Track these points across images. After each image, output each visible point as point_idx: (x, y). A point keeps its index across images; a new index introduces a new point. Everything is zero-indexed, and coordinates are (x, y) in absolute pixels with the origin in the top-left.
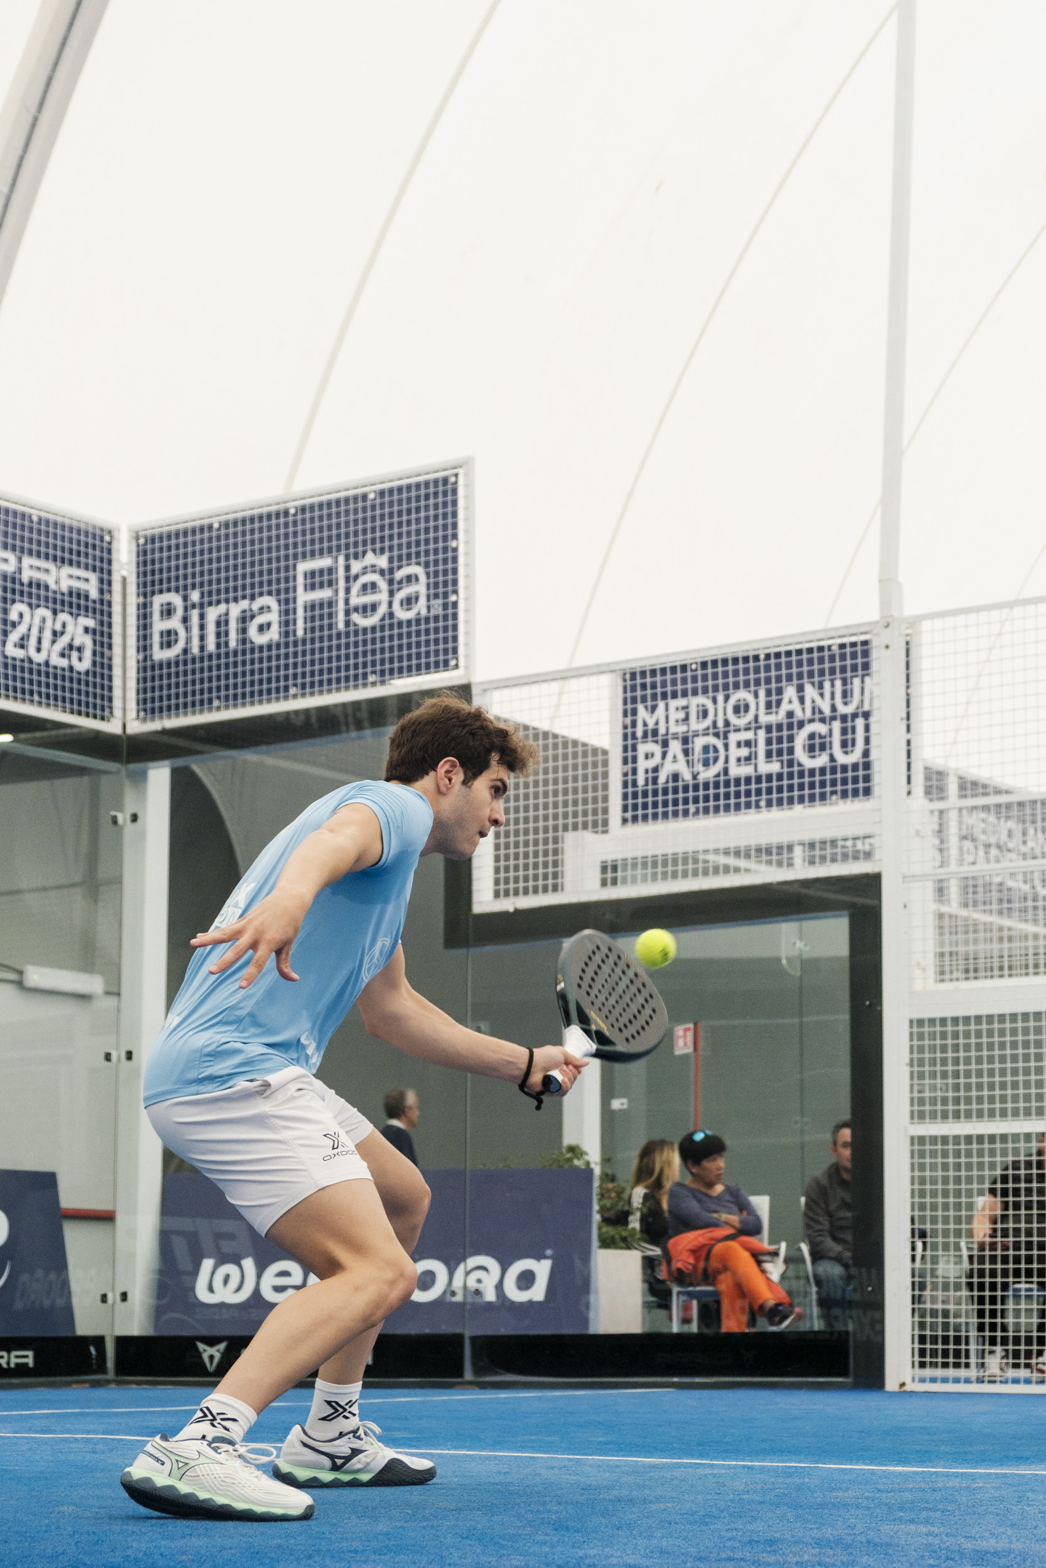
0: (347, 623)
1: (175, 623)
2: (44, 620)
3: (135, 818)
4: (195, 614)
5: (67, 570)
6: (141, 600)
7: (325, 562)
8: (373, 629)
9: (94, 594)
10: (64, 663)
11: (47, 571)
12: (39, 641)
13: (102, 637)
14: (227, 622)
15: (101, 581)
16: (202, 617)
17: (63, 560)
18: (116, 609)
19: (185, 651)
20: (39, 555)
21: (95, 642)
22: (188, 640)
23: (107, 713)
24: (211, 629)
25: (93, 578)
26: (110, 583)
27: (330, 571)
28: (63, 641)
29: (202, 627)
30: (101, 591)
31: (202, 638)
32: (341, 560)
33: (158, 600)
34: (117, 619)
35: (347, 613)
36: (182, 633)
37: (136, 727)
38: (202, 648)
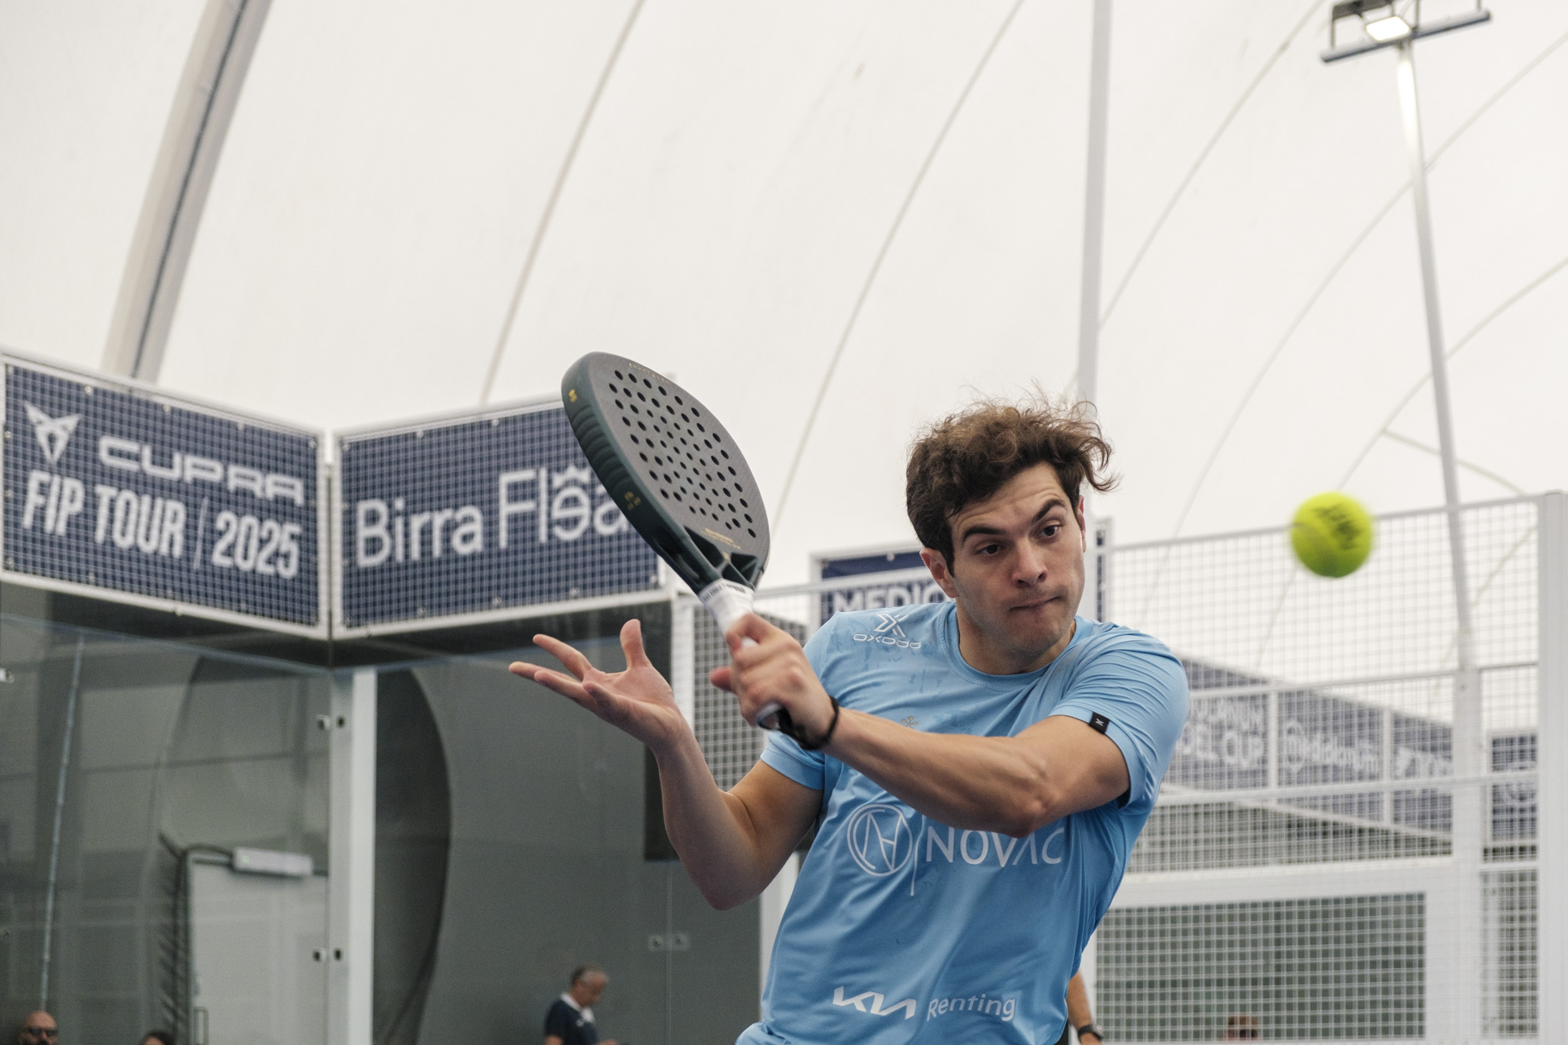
0: (550, 536)
1: (379, 530)
2: (250, 528)
3: (341, 722)
4: (399, 523)
5: (272, 478)
6: (347, 506)
7: (527, 475)
8: (575, 543)
9: (299, 500)
10: (269, 570)
11: (253, 479)
12: (246, 549)
13: (308, 542)
14: (431, 532)
15: (306, 487)
16: (407, 525)
17: (269, 468)
18: (322, 514)
19: (390, 558)
20: (244, 463)
21: (301, 549)
22: (393, 548)
23: (313, 619)
24: (415, 537)
25: (299, 485)
26: (315, 489)
27: (534, 483)
28: (269, 549)
29: (407, 535)
30: (307, 498)
31: (407, 546)
32: (543, 473)
33: (363, 507)
34: (322, 525)
35: (550, 526)
36: (387, 541)
37: (341, 632)
38: (407, 556)
